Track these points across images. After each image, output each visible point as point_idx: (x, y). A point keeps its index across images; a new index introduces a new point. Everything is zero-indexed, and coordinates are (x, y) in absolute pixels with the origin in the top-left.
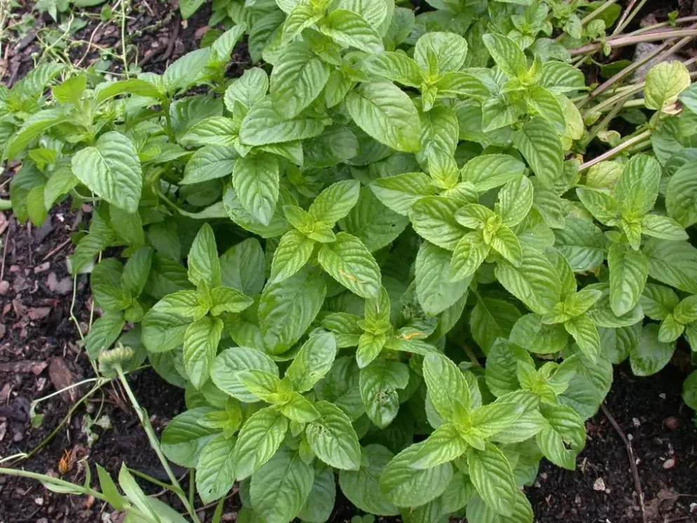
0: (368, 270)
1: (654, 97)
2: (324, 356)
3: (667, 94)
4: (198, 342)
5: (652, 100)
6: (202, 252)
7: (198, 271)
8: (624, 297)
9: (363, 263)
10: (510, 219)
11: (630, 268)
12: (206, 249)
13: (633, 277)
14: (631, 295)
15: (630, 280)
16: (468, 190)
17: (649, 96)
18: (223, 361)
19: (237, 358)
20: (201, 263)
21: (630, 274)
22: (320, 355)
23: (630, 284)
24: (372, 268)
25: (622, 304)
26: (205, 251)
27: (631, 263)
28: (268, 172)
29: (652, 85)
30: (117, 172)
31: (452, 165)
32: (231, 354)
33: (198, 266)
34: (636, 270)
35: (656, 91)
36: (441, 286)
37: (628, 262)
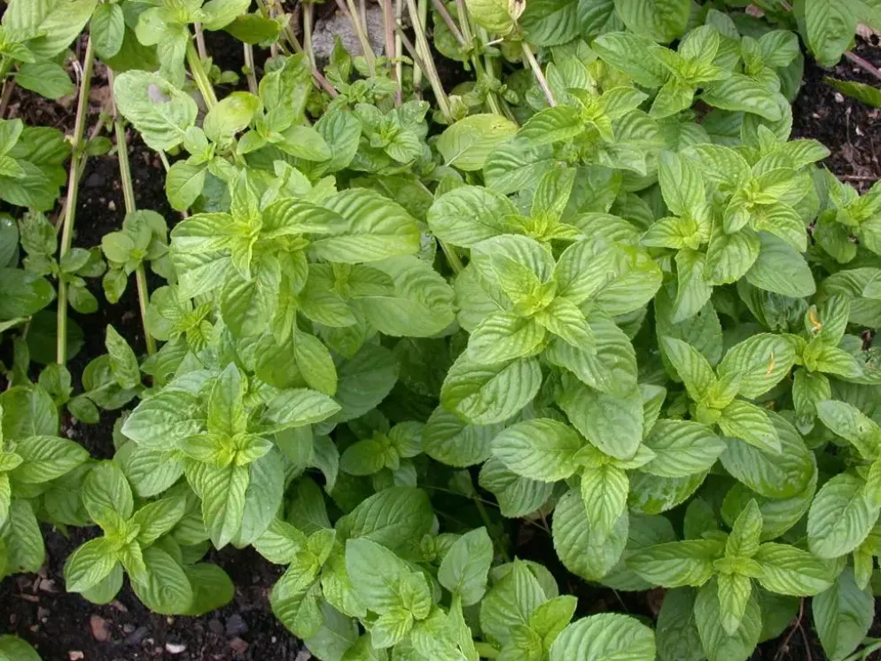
0: (759, 348)
1: (501, 22)
2: (841, 416)
3: (503, 6)
4: (780, 579)
5: (503, 25)
6: (662, 568)
7: (687, 575)
8: (762, 106)
9: (753, 350)
10: (735, 176)
11: (730, 93)
12: (659, 562)
13: (741, 92)
14: (761, 98)
15: (743, 96)
16: (704, 212)
17: (498, 27)
18: (819, 543)
19: (822, 523)
20: (674, 572)
21: (736, 94)
22: (839, 420)
23: (748, 97)
24: (759, 342)
25: (770, 111)
26: (660, 565)
27: (724, 90)
28: (662, 434)
29: (488, 18)
30: (608, 648)
31: (668, 223)
32: (814, 531)
33: (678, 576)
34: (733, 87)
35: (496, 17)
36: (786, 271)
37: (721, 93)
